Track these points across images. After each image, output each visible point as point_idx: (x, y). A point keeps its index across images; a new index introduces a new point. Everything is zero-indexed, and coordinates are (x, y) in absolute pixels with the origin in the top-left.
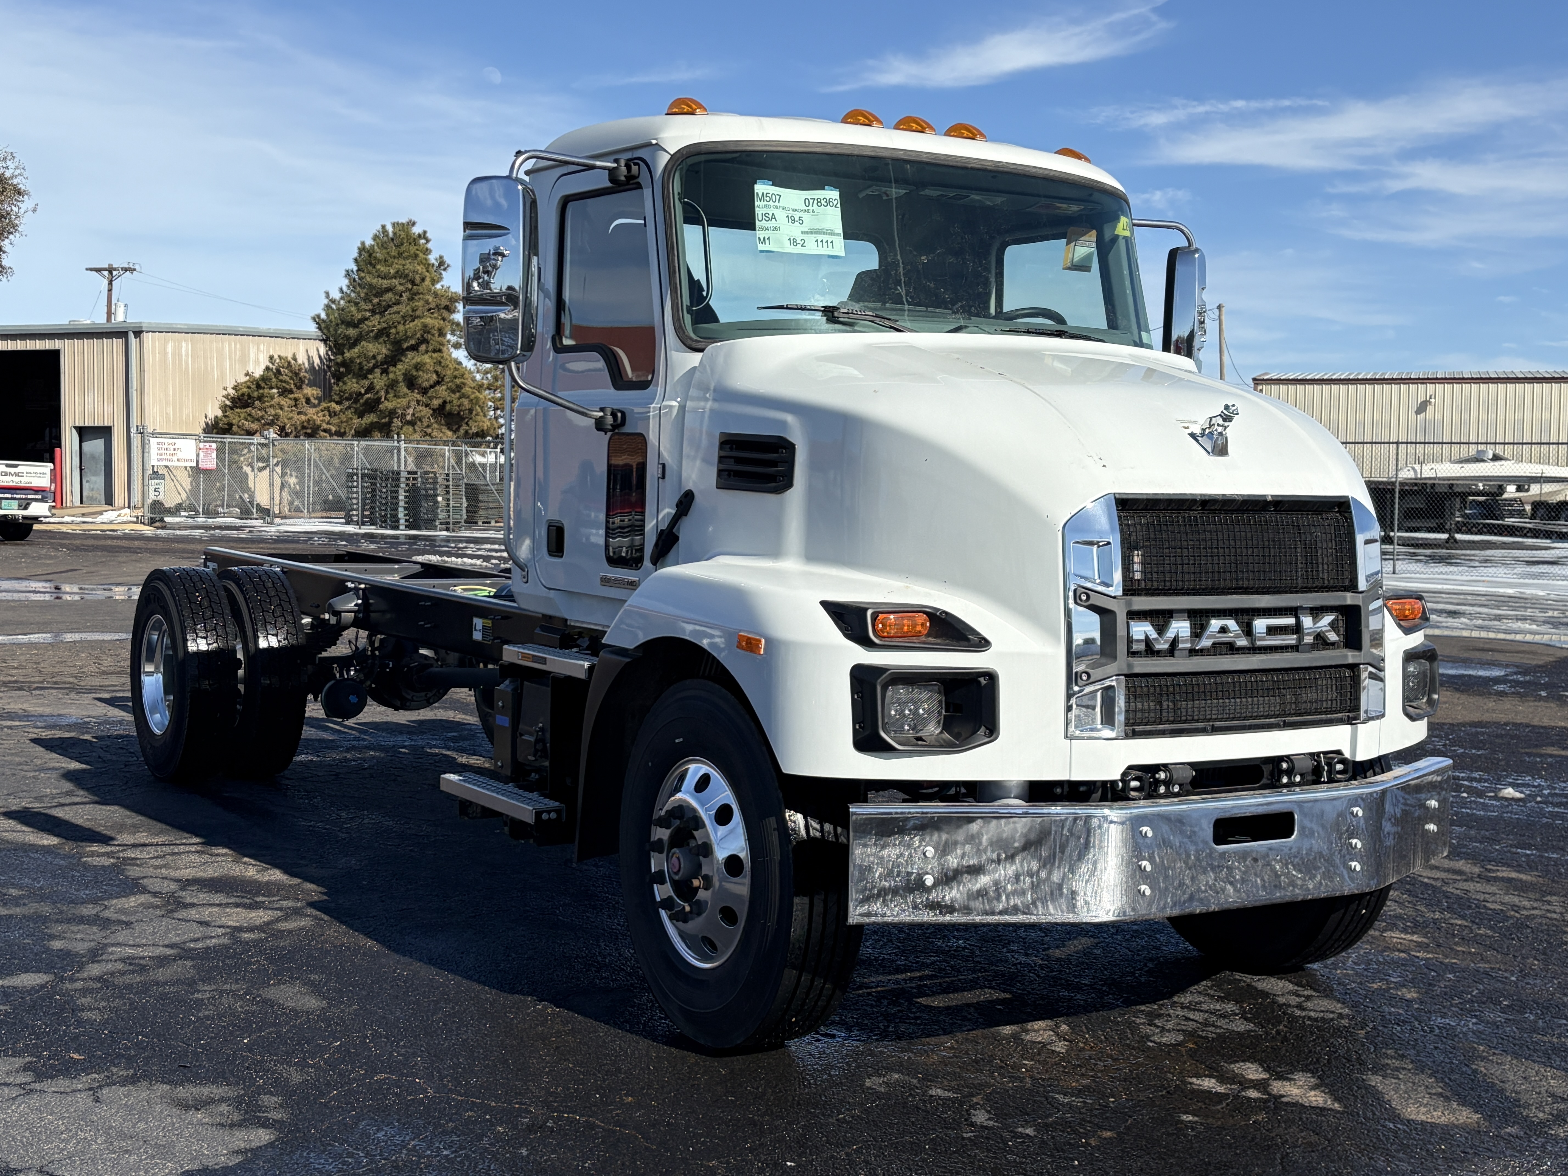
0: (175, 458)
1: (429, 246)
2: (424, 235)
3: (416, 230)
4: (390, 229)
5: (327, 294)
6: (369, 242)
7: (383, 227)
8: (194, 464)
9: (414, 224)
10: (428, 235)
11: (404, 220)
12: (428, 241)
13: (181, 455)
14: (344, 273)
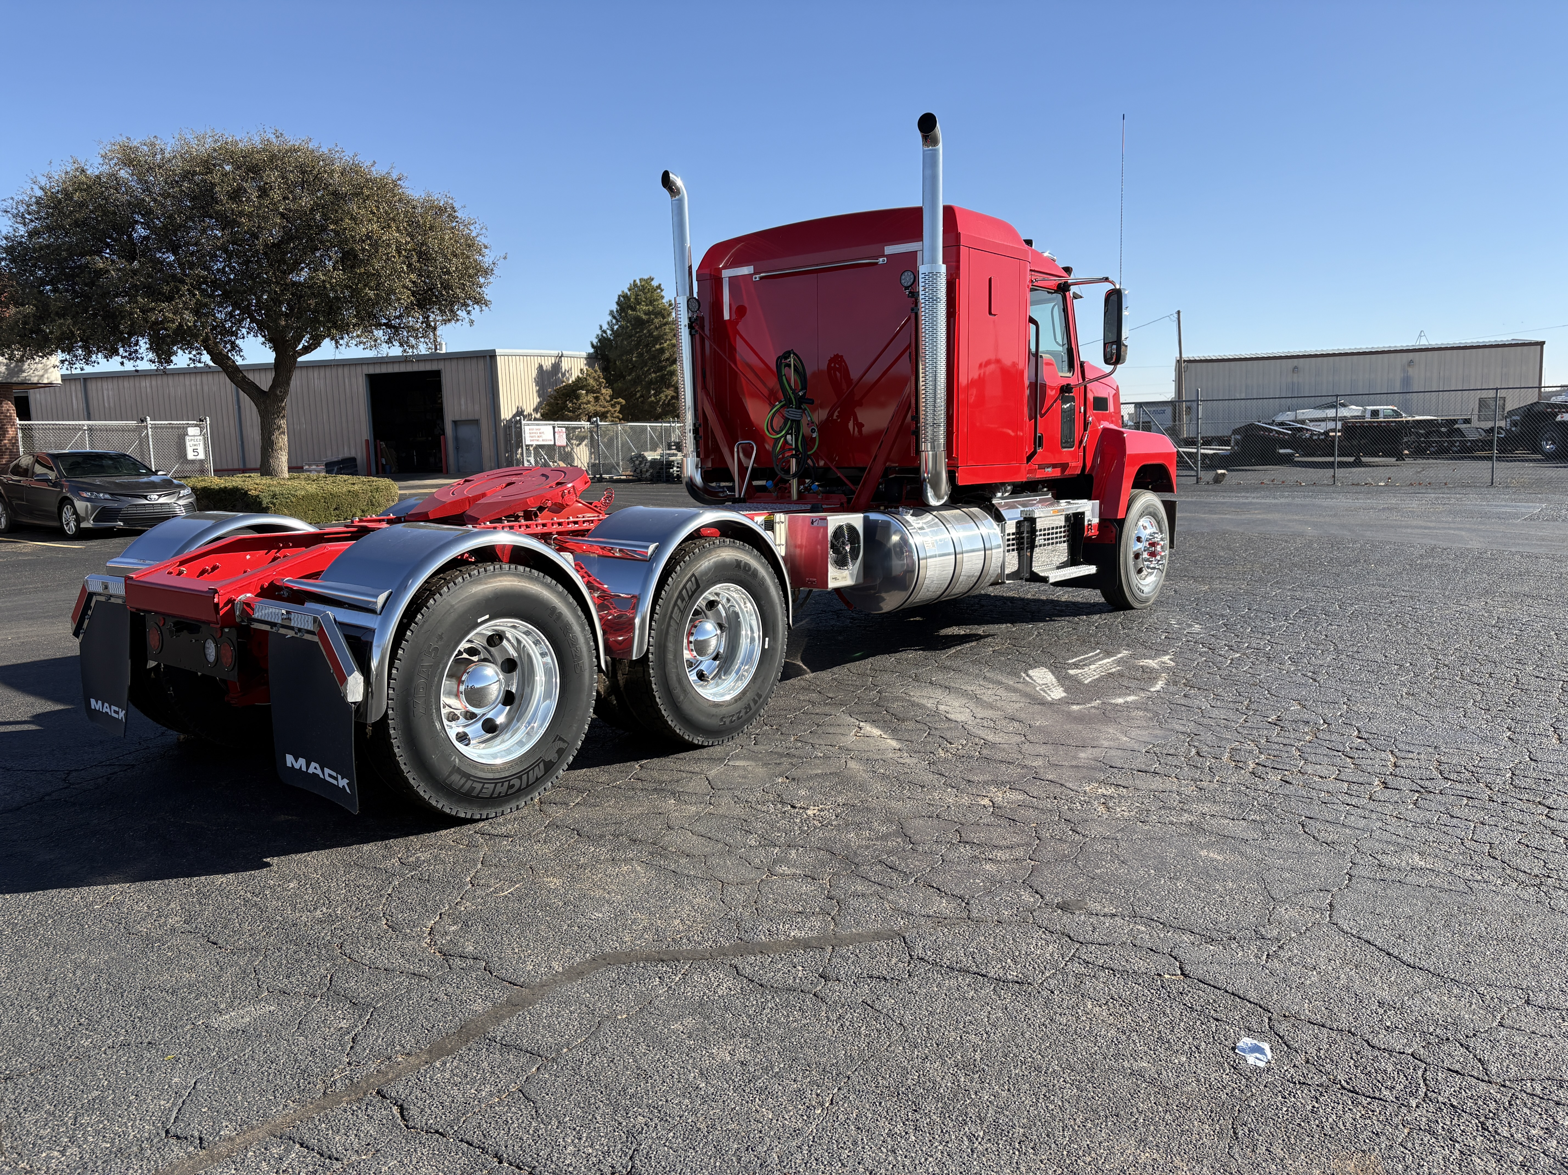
0: (541, 439)
1: (663, 293)
2: (659, 287)
3: (655, 283)
4: (638, 282)
5: (601, 327)
6: (626, 291)
7: (635, 281)
8: (552, 443)
9: (652, 279)
10: (662, 287)
11: (646, 277)
12: (662, 290)
13: (544, 437)
14: (608, 312)
